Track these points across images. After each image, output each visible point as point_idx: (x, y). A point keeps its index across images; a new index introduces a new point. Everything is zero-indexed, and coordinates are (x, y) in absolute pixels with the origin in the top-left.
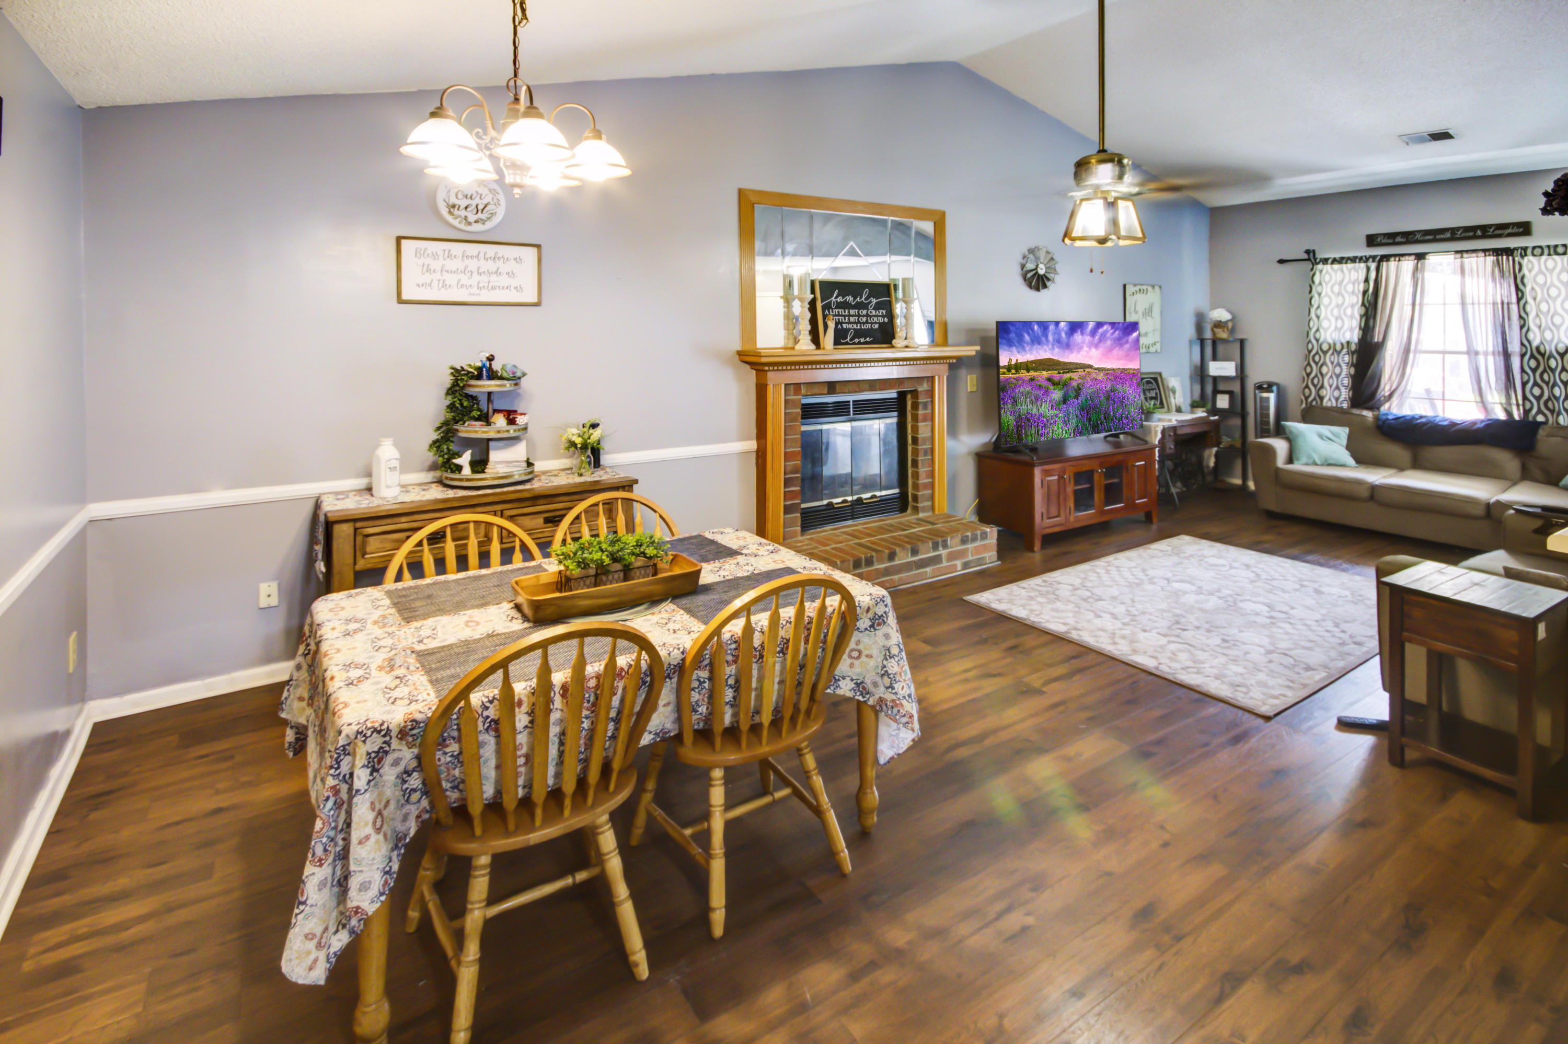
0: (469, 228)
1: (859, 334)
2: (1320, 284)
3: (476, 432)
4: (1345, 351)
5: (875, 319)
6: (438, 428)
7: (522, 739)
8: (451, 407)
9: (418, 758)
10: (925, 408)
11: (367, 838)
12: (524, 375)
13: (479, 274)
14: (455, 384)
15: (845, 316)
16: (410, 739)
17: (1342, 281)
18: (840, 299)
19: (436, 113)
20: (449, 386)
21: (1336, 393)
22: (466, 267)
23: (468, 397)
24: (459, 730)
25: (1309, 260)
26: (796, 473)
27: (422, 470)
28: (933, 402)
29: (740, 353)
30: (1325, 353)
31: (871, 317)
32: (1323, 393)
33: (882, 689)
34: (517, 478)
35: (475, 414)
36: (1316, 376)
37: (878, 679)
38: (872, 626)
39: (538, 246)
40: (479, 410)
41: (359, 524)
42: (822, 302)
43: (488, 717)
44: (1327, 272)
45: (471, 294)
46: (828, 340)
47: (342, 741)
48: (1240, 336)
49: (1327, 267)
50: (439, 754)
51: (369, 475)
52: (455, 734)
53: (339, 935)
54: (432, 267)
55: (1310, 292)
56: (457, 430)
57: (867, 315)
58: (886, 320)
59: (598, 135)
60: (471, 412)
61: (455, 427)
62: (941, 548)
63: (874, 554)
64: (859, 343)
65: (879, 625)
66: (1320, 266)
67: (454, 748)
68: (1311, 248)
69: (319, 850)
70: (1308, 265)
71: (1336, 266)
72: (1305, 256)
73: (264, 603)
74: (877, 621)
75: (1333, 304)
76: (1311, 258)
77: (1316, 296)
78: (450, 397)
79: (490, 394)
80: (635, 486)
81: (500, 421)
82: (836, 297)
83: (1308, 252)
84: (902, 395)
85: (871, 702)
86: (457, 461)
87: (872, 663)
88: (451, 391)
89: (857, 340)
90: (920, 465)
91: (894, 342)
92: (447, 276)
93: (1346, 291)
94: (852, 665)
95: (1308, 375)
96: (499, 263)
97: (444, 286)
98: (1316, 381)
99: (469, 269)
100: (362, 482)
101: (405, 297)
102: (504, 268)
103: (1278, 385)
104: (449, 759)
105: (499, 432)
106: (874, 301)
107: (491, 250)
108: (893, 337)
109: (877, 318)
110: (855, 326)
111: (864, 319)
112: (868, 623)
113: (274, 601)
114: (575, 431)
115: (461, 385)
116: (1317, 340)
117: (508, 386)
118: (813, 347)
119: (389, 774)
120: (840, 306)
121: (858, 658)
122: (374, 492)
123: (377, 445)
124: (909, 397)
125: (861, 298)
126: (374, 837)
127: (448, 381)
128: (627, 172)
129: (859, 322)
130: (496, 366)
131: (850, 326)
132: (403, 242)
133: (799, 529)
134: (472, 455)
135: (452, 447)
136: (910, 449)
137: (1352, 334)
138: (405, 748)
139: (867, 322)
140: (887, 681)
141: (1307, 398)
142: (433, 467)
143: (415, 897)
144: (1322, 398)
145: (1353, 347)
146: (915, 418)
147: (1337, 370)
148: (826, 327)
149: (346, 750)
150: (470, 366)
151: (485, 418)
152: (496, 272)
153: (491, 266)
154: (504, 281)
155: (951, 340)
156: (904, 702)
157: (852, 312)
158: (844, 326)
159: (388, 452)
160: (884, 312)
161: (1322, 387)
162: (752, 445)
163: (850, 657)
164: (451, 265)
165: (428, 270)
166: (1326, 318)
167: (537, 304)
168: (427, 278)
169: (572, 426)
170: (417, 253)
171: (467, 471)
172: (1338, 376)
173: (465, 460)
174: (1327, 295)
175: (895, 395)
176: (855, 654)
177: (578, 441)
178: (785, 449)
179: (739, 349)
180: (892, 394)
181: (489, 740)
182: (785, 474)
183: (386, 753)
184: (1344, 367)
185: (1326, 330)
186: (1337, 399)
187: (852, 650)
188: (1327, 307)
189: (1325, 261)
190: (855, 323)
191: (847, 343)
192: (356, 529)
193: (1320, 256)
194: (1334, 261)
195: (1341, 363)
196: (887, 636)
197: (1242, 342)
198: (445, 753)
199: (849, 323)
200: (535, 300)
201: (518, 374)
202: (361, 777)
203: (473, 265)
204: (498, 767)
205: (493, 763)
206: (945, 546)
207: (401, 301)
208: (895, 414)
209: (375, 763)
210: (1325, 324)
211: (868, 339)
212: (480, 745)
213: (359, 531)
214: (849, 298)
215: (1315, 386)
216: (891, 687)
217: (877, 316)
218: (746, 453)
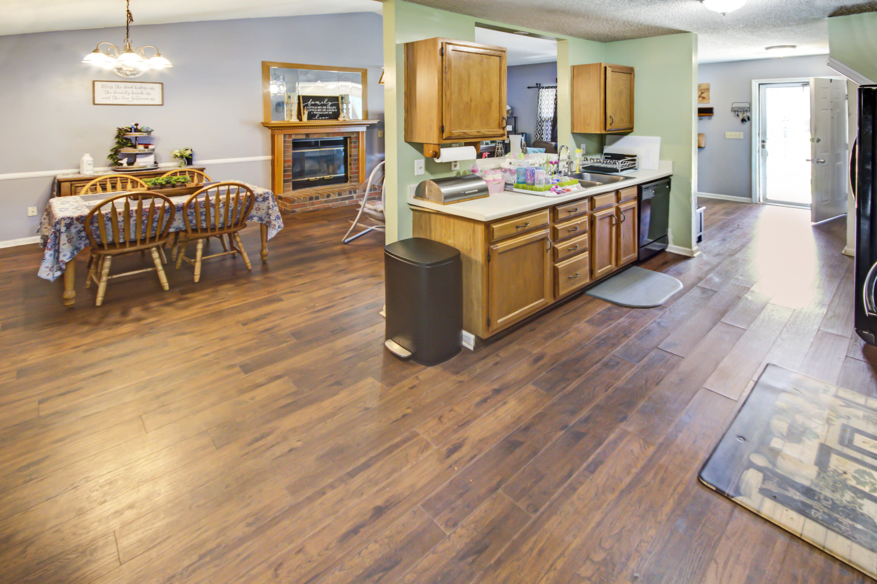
0: (128, 77)
1: (321, 116)
2: (541, 96)
3: (129, 151)
4: (550, 121)
5: (331, 110)
6: (112, 150)
7: (121, 224)
8: (118, 143)
9: (84, 227)
10: (355, 142)
11: (65, 244)
12: (152, 131)
13: (133, 94)
14: (119, 134)
15: (315, 109)
16: (80, 221)
17: (548, 95)
18: (313, 103)
19: (96, 51)
20: (116, 135)
21: (547, 136)
22: (126, 91)
23: (126, 139)
24: (97, 219)
25: (537, 87)
26: (290, 167)
27: (106, 166)
28: (359, 141)
29: (263, 123)
30: (543, 122)
31: (328, 109)
32: (543, 136)
33: (267, 218)
34: (149, 167)
35: (129, 145)
36: (540, 130)
37: (266, 216)
38: (263, 200)
39: (162, 84)
40: (131, 143)
41: (73, 183)
42: (303, 103)
43: (108, 217)
44: (544, 92)
45: (129, 101)
46: (305, 117)
47: (56, 220)
48: (515, 116)
49: (544, 90)
50: (91, 227)
51: (79, 167)
52: (96, 221)
53: (57, 272)
54: (110, 92)
55: (538, 99)
56: (120, 151)
57: (326, 109)
58: (336, 110)
59: (159, 55)
60: (127, 144)
61: (120, 150)
62: (353, 193)
63: (319, 195)
64: (322, 119)
65: (266, 200)
66: (541, 90)
67: (96, 225)
68: (538, 83)
69: (49, 247)
70: (537, 89)
71: (547, 90)
72: (536, 86)
73: (30, 214)
74: (265, 199)
75: (546, 104)
76: (539, 87)
77: (540, 101)
78: (117, 139)
79: (136, 138)
80: (204, 170)
81: (141, 148)
82: (311, 102)
83: (537, 84)
84: (346, 139)
85: (264, 223)
86: (120, 162)
87: (264, 211)
88: (117, 137)
89: (321, 118)
90: (352, 165)
91: (339, 118)
92: (116, 95)
93: (550, 99)
94: (257, 213)
95: (537, 130)
96: (143, 90)
97: (116, 98)
98: (540, 132)
99: (128, 92)
100: (77, 170)
101: (96, 102)
102: (145, 91)
103: (526, 134)
104: (95, 228)
105: (140, 151)
106: (330, 103)
107: (138, 85)
108: (339, 117)
109: (333, 109)
110: (320, 113)
111: (325, 110)
112: (261, 199)
113: (35, 213)
114: (178, 151)
115: (122, 134)
116: (540, 117)
117: (145, 134)
118: (298, 121)
119: (73, 230)
120: (312, 105)
121: (259, 210)
122: (81, 173)
123: (83, 156)
124: (348, 139)
125: (324, 102)
126: (67, 244)
127: (116, 133)
128: (172, 66)
129: (322, 111)
130: (139, 127)
131: (318, 113)
132: (96, 83)
133: (291, 188)
134: (128, 160)
135: (118, 156)
136: (349, 159)
137: (552, 115)
138: (79, 224)
139: (326, 111)
140: (268, 216)
141: (537, 138)
142: (111, 165)
143: (89, 277)
144: (542, 138)
145: (552, 119)
146: (351, 147)
147: (547, 128)
148: (304, 113)
149: (58, 223)
150: (126, 127)
151: (134, 146)
152: (141, 93)
153: (139, 91)
154: (145, 96)
155: (370, 117)
156: (273, 221)
157: (319, 107)
158: (315, 113)
159: (87, 158)
160: (335, 107)
161: (542, 134)
162: (270, 157)
163: (256, 210)
164: (118, 90)
165: (108, 92)
166: (544, 109)
167: (162, 105)
168: (108, 95)
169: (177, 149)
170: (102, 87)
171: (125, 165)
172: (547, 130)
173: (124, 161)
174: (543, 100)
175: (342, 139)
176: (258, 209)
177: (178, 154)
178: (284, 158)
179: (263, 121)
180: (341, 138)
181: (109, 224)
182: (284, 168)
183: (72, 224)
184: (549, 127)
185: (543, 113)
186: (547, 139)
187: (257, 208)
188: (544, 105)
189: (543, 88)
190: (320, 111)
191: (316, 119)
192: (71, 185)
193: (542, 86)
194: (546, 88)
195: (548, 125)
196: (269, 203)
197: (515, 118)
198: (94, 226)
199: (317, 111)
200: (161, 103)
201: (149, 130)
202: (63, 229)
203: (130, 90)
204: (113, 232)
205: (111, 230)
206: (355, 192)
207: (94, 104)
208: (342, 146)
209: (68, 226)
210: (543, 111)
211: (326, 118)
212: (106, 225)
213: (73, 185)
214: (318, 103)
215: (540, 134)
216: (269, 217)
217: (332, 109)
218: (267, 160)
